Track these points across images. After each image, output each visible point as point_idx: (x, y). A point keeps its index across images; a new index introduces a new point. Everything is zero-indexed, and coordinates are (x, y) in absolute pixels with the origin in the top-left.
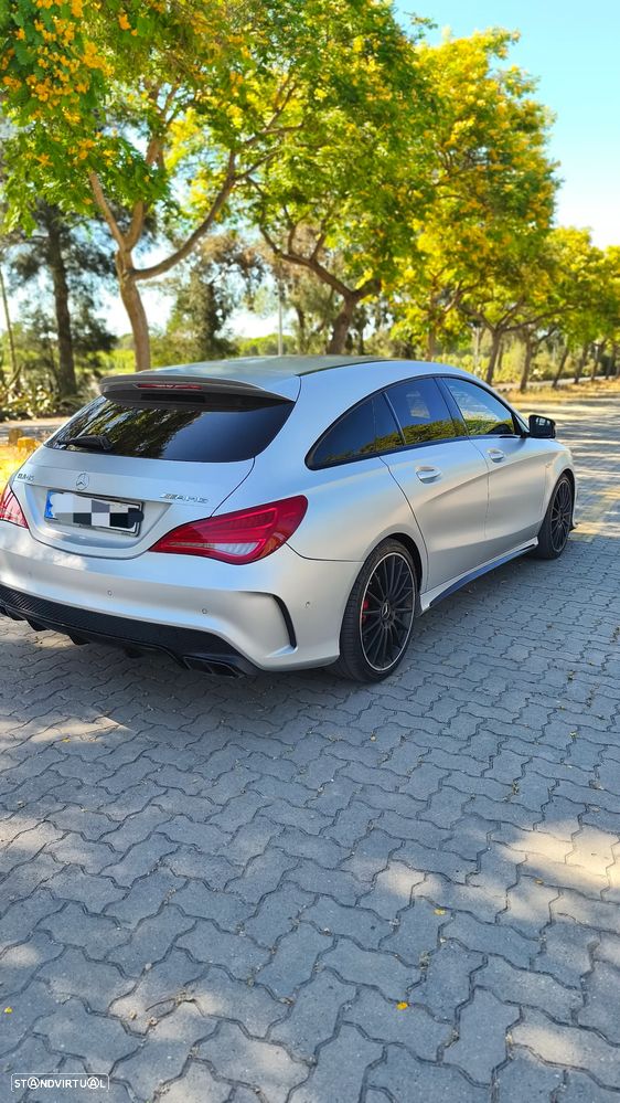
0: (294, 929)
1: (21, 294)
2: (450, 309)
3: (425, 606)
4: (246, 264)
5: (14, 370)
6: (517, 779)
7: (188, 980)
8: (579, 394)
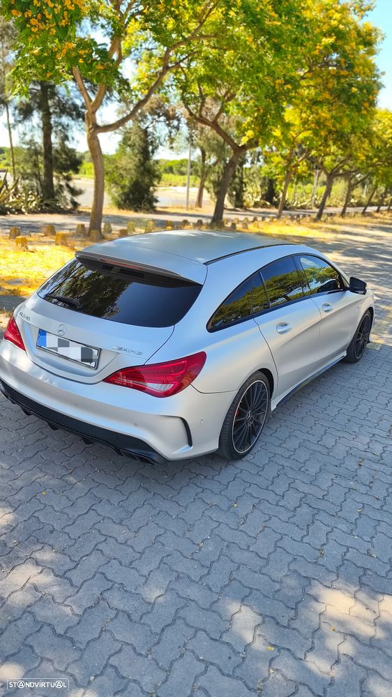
0: (182, 656)
1: (21, 128)
2: (302, 160)
3: (273, 407)
4: (169, 117)
5: (14, 180)
6: (323, 545)
7: (117, 690)
8: (379, 220)
